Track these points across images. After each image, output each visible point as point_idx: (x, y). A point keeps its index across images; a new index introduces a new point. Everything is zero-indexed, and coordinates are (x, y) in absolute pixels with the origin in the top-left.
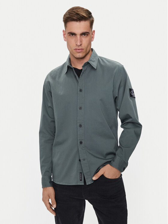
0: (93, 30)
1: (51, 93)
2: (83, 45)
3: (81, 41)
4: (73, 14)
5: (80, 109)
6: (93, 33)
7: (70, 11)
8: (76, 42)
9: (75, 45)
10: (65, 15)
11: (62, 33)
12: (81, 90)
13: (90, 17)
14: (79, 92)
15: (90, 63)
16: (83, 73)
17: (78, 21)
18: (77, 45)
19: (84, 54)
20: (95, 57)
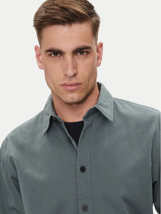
0: (98, 42)
1: (18, 181)
2: (79, 76)
3: (75, 67)
4: (53, 9)
5: (84, 211)
6: (100, 50)
7: (48, 4)
8: (65, 69)
9: (62, 76)
10: (37, 15)
11: (34, 53)
12: (83, 169)
13: (92, 14)
14: (79, 173)
15: (100, 109)
16: (85, 131)
17: (67, 25)
18: (66, 75)
19: (83, 95)
20: (108, 98)
